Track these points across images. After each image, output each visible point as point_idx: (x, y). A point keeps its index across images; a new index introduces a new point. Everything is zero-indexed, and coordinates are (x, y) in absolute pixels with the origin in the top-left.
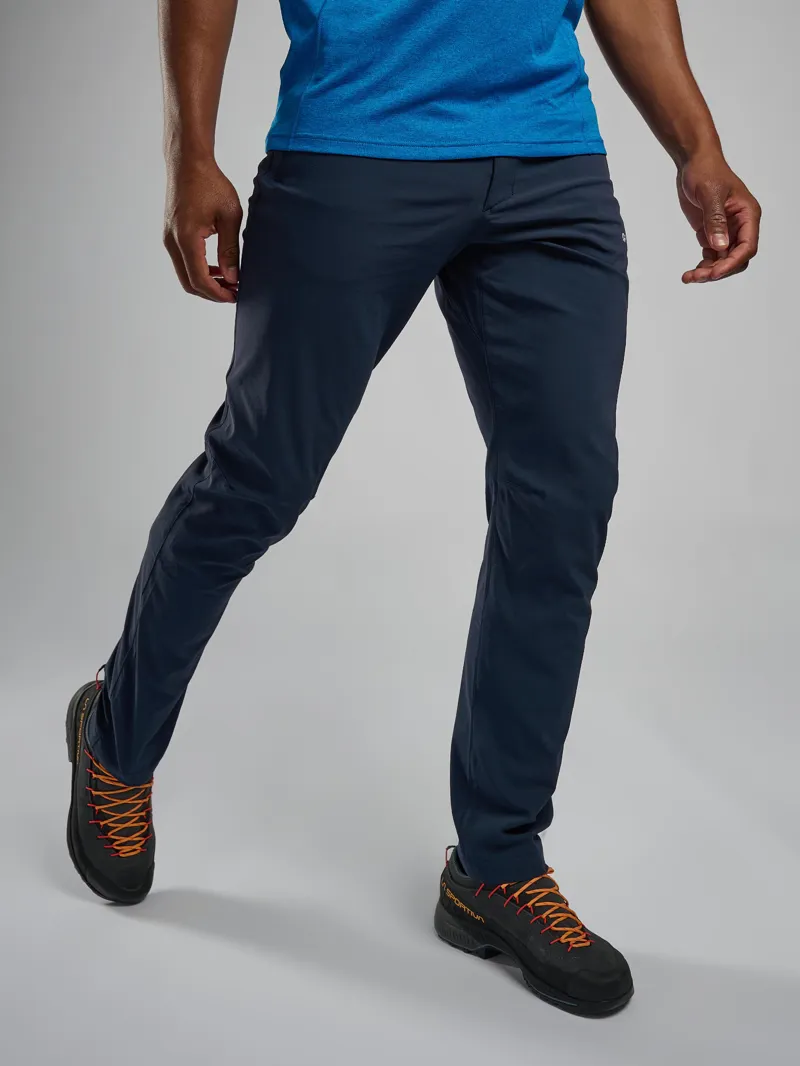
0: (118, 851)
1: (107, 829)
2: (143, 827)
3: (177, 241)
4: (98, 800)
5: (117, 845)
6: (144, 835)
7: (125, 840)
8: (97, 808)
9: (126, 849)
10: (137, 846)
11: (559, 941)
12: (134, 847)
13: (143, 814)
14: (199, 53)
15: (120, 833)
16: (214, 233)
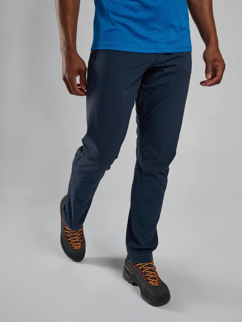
0: (74, 247)
1: (70, 241)
2: (80, 241)
3: (68, 80)
4: (67, 233)
5: (73, 246)
6: (81, 243)
7: (75, 244)
8: (67, 235)
9: (76, 247)
10: (79, 246)
11: (149, 283)
12: (78, 247)
13: (80, 237)
14: (70, 19)
15: (74, 242)
16: (78, 75)
